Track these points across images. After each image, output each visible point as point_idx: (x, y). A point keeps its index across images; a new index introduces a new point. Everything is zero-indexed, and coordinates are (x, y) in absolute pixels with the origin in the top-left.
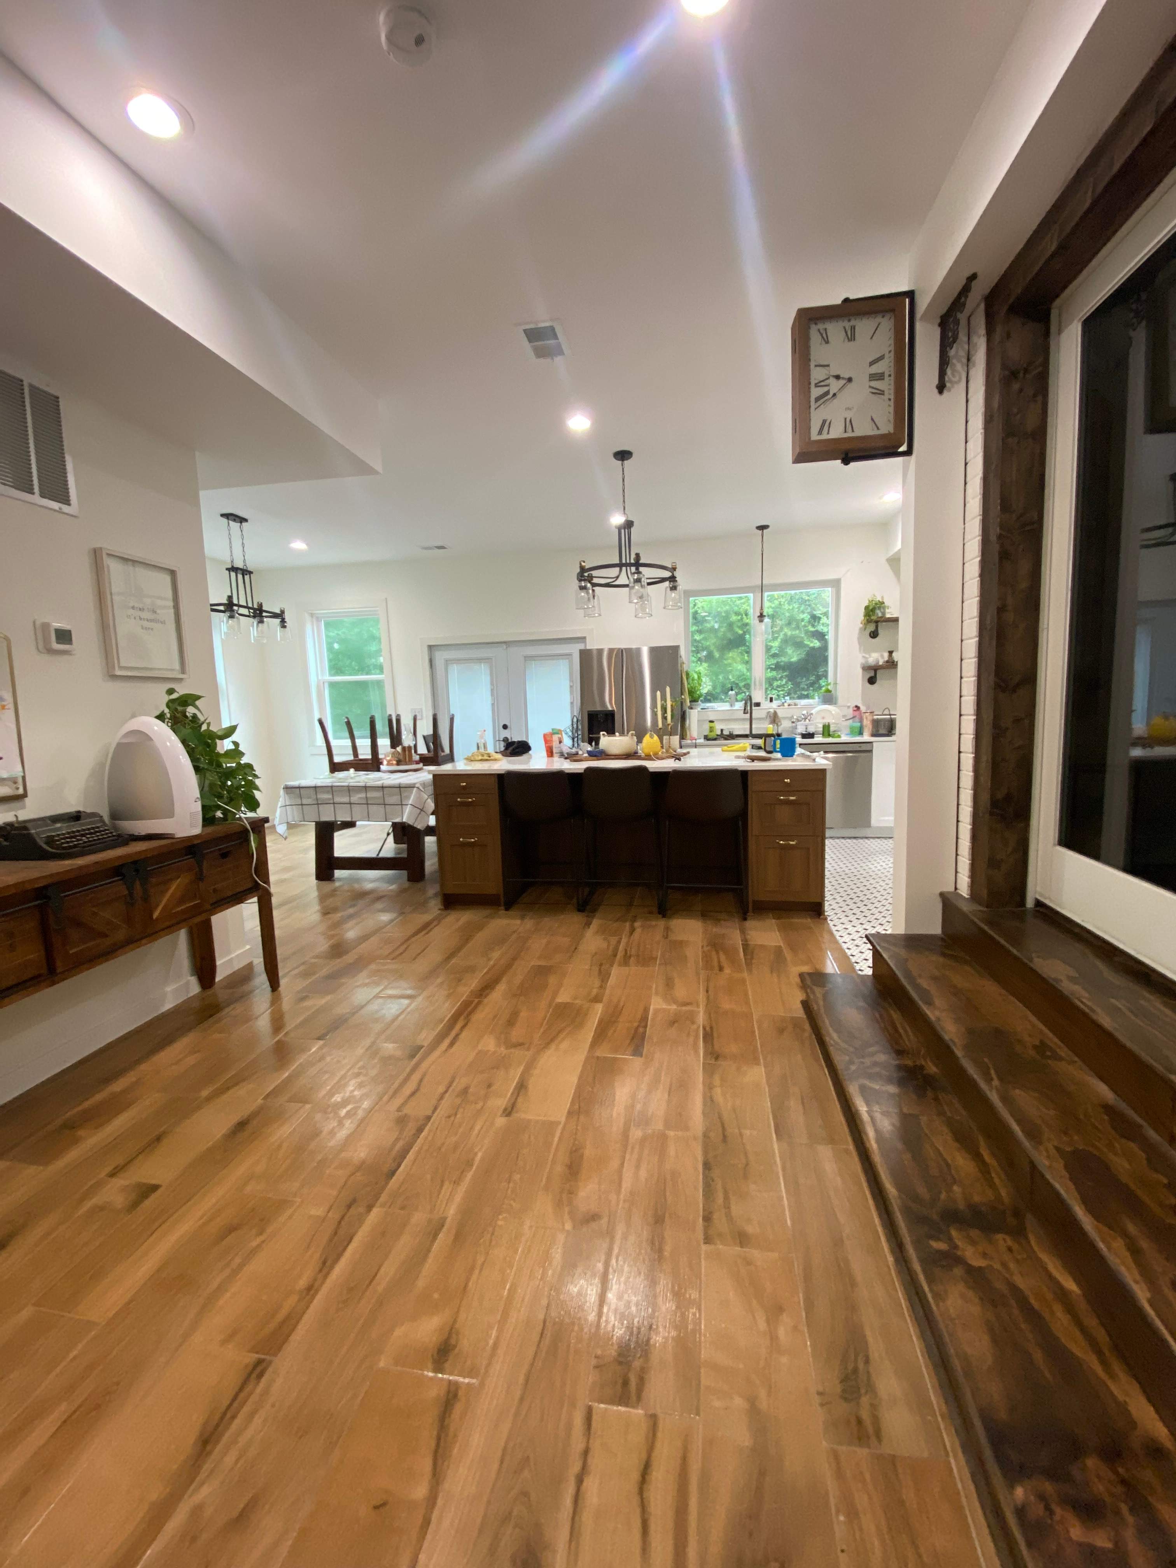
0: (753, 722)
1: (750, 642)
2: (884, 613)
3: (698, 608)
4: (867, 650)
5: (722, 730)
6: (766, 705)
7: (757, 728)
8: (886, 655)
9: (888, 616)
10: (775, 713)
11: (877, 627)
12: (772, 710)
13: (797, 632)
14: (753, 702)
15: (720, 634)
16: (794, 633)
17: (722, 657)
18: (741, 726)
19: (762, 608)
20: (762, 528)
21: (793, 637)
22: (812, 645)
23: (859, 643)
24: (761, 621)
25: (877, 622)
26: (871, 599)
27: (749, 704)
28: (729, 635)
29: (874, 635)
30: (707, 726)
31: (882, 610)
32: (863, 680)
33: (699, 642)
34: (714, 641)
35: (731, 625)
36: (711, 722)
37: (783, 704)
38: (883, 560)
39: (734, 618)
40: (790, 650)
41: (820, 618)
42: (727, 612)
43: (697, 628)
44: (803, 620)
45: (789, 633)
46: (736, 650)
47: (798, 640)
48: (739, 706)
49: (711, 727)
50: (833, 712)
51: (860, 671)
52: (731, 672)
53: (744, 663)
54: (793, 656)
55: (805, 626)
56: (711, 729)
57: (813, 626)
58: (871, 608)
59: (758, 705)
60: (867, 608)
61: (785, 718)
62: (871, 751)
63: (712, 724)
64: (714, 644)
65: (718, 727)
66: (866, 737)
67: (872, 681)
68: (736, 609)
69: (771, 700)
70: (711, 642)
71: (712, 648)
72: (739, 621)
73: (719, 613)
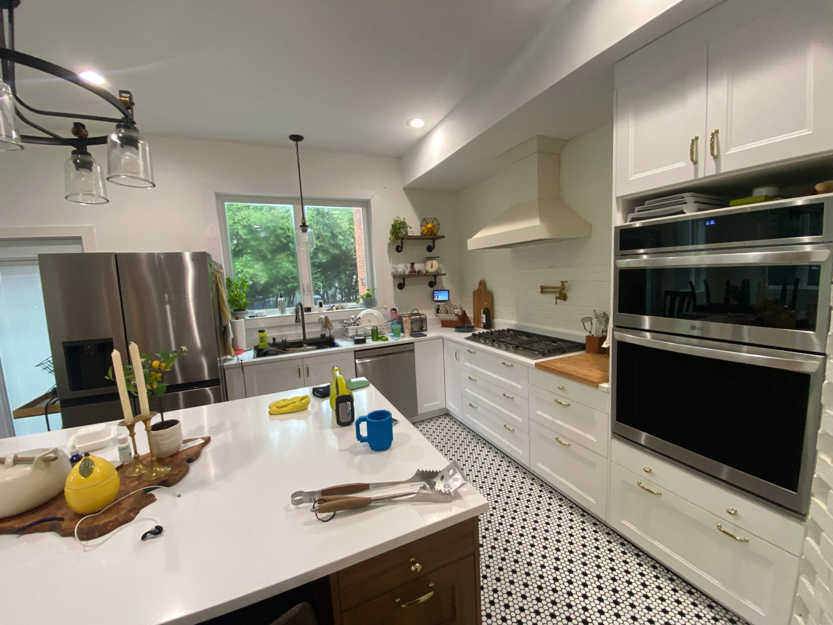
0: (306, 326)
1: (294, 249)
2: (407, 232)
3: (252, 222)
4: (395, 261)
5: (274, 339)
6: (316, 310)
7: (310, 333)
8: (409, 266)
9: (410, 234)
10: (326, 318)
11: (402, 243)
12: (323, 316)
13: (324, 243)
14: (304, 307)
15: (271, 242)
16: (322, 244)
17: (273, 258)
18: (293, 332)
19: (304, 218)
20: (296, 138)
21: (321, 247)
22: (334, 252)
23: (389, 256)
24: (305, 231)
25: (402, 239)
26: (396, 219)
27: (300, 311)
28: (277, 243)
29: (399, 249)
30: (257, 335)
31: (405, 229)
32: (394, 286)
33: (255, 246)
34: (266, 246)
35: (277, 236)
36: (262, 331)
37: (332, 308)
38: (401, 188)
39: (280, 232)
40: (320, 255)
41: (337, 236)
42: (274, 227)
43: (252, 236)
44: (327, 236)
45: (319, 244)
46: (283, 253)
47: (325, 248)
48: (290, 311)
49: (261, 338)
50: (376, 315)
51: (391, 278)
52: (281, 268)
53: (290, 262)
54: (322, 258)
55: (328, 240)
56: (262, 339)
57: (334, 240)
58: (398, 226)
59: (309, 310)
60: (394, 226)
61: (335, 321)
62: (413, 351)
63: (262, 334)
64: (266, 249)
65: (270, 335)
66: (407, 338)
67: (401, 286)
68: (281, 225)
69: (321, 305)
70: (264, 247)
71: (265, 251)
72: (283, 234)
73: (268, 228)
